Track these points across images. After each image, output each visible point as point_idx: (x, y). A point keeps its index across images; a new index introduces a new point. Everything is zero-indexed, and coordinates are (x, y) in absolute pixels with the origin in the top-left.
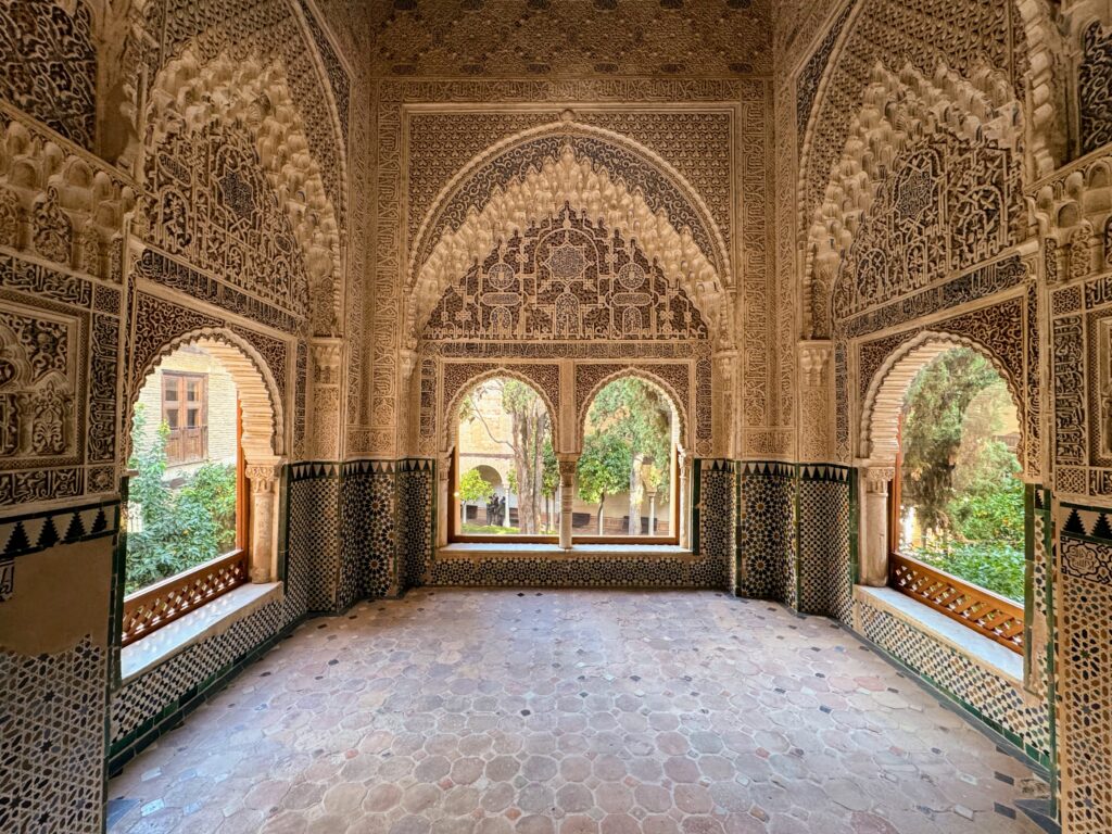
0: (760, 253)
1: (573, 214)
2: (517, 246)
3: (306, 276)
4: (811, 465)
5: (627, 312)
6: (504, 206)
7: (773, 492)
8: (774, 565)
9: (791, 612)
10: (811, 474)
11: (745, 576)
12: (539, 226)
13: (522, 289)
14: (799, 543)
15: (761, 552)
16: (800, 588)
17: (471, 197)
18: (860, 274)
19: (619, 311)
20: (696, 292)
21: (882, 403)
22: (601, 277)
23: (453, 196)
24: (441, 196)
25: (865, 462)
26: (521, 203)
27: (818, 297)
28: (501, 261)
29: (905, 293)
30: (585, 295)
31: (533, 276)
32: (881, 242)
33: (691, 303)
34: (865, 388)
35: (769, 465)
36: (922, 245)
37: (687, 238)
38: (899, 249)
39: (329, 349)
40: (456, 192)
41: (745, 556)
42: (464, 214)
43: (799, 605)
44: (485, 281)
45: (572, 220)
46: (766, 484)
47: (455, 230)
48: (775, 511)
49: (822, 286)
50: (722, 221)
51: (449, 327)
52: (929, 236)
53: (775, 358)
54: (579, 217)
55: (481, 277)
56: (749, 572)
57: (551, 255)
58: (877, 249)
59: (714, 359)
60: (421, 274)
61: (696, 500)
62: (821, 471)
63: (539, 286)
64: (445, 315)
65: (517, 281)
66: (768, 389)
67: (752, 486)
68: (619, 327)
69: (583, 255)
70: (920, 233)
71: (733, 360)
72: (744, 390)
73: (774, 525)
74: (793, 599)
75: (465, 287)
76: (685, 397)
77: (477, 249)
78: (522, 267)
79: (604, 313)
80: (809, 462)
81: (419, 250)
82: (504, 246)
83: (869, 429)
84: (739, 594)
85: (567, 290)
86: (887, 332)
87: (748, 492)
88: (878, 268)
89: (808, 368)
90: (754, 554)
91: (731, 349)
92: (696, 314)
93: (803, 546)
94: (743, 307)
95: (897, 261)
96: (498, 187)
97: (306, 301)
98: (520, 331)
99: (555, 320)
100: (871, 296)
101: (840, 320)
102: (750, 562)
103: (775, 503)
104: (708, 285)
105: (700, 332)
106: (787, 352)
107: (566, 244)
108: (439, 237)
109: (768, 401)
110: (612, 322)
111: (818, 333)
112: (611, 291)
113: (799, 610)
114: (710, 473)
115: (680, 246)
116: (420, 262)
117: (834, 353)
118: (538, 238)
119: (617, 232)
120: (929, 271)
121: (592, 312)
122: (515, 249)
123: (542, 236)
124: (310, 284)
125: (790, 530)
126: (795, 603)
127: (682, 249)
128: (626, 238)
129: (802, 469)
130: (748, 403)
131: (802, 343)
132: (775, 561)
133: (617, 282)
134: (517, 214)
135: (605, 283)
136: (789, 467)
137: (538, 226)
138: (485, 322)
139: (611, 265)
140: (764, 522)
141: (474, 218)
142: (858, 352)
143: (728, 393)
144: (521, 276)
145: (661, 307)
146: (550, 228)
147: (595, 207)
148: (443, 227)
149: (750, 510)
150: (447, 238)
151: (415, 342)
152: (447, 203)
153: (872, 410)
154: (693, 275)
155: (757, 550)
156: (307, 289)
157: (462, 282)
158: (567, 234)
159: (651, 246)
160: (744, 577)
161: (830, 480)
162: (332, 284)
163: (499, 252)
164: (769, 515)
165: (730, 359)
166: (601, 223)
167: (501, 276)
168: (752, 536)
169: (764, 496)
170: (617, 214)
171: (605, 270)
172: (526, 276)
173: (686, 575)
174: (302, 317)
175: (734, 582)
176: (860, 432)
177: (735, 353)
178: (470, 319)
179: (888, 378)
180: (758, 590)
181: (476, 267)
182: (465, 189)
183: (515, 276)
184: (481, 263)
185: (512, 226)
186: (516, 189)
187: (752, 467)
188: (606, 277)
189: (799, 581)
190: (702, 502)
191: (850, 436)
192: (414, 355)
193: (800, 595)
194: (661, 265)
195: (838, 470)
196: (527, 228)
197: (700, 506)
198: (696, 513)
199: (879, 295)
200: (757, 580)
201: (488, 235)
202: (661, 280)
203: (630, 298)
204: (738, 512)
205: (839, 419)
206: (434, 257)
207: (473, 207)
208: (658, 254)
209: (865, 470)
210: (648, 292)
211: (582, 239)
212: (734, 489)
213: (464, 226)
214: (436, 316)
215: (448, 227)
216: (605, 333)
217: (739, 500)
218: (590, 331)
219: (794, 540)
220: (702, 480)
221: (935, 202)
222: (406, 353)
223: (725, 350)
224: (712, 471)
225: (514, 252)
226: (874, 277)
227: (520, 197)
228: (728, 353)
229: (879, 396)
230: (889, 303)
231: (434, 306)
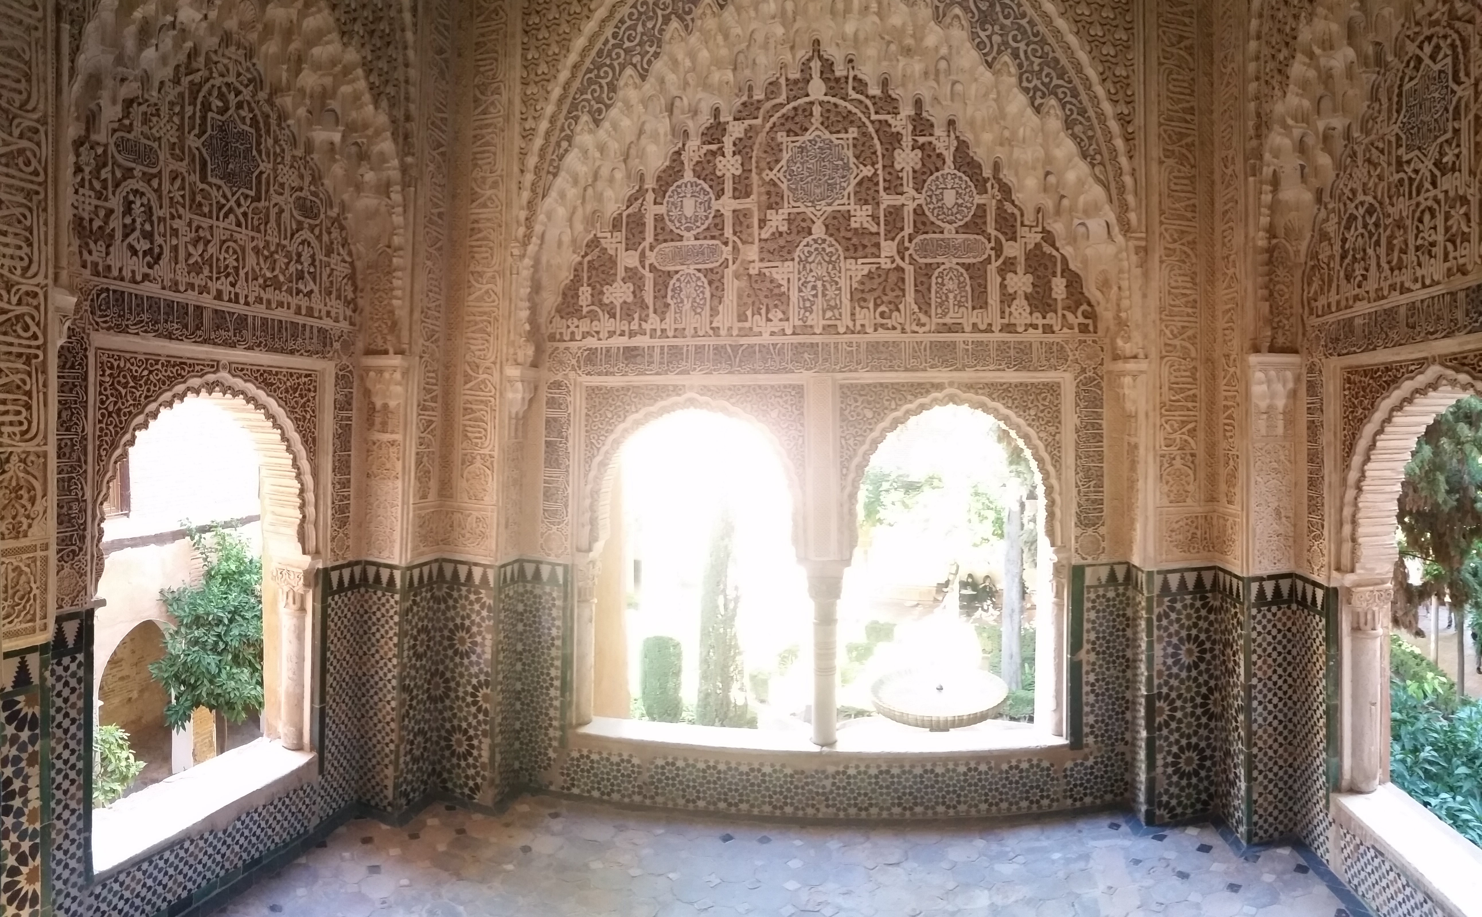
0: (1186, 170)
1: (828, 66)
2: (720, 141)
3: (350, 254)
4: (1270, 577)
5: (941, 276)
6: (688, 63)
7: (1211, 624)
8: (1212, 757)
9: (1236, 843)
10: (1269, 595)
11: (1162, 784)
12: (762, 97)
13: (728, 232)
14: (1249, 722)
15: (1189, 737)
16: (1250, 802)
17: (627, 51)
18: (1344, 240)
19: (925, 273)
20: (1073, 240)
21: (1374, 478)
22: (887, 200)
23: (593, 53)
24: (573, 57)
25: (1349, 579)
26: (724, 52)
27: (1281, 272)
28: (689, 175)
29: (1409, 290)
30: (855, 240)
31: (750, 203)
32: (1376, 185)
33: (1064, 258)
34: (1349, 449)
35: (1203, 573)
36: (1436, 206)
37: (1055, 123)
38: (1402, 207)
39: (387, 375)
40: (598, 45)
41: (1161, 751)
42: (613, 88)
43: (1249, 832)
44: (659, 219)
45: (826, 80)
46: (1197, 610)
47: (597, 123)
48: (1214, 657)
49: (1287, 252)
50: (1120, 96)
51: (593, 316)
52: (1446, 192)
53: (1214, 377)
54: (840, 71)
55: (651, 210)
56: (1169, 777)
57: (786, 156)
58: (1369, 199)
59: (1110, 372)
60: (542, 217)
61: (1075, 645)
62: (1285, 585)
63: (763, 222)
64: (585, 293)
65: (718, 215)
66: (1201, 435)
67: (1173, 616)
68: (924, 305)
69: (850, 153)
70: (1434, 184)
71: (1139, 379)
72: (1160, 436)
73: (1212, 683)
74: (1239, 822)
75: (621, 236)
76: (1054, 447)
77: (642, 155)
78: (728, 186)
79: (893, 277)
80: (1264, 573)
81: (537, 169)
82: (694, 143)
83: (1354, 522)
84: (1151, 820)
85: (818, 230)
86: (1382, 356)
87: (1166, 629)
88: (1371, 235)
89: (1263, 405)
90: (1177, 742)
91: (1135, 357)
92: (1074, 282)
93: (1255, 727)
94: (1159, 276)
95: (1399, 227)
96: (675, 24)
97: (350, 296)
98: (727, 317)
99: (794, 295)
100: (1359, 286)
101: (1315, 321)
102: (1170, 759)
103: (1214, 642)
104: (1096, 226)
105: (1081, 320)
106: (1232, 370)
107: (816, 132)
108: (569, 139)
109: (1201, 455)
110: (910, 296)
111: (1280, 340)
112: (908, 230)
113: (1249, 841)
114: (1101, 591)
115: (1040, 140)
116: (539, 192)
117: (1304, 378)
118: (758, 121)
119: (918, 103)
120: (1446, 259)
121: (870, 276)
122: (714, 147)
123: (769, 116)
124: (358, 264)
125: (1235, 698)
126: (1242, 829)
127: (1045, 146)
128: (937, 115)
129: (1255, 587)
130: (1165, 461)
131: (1253, 359)
132: (1214, 749)
133: (919, 212)
134: (716, 77)
135: (894, 214)
136: (1235, 581)
137: (759, 95)
138: (658, 304)
139: (907, 176)
140: (1196, 679)
141: (633, 95)
142: (1339, 382)
143: (1133, 440)
144: (727, 205)
145: (1008, 266)
146: (782, 99)
147: (871, 51)
148: (576, 119)
149: (1170, 661)
150: (585, 138)
151: (530, 351)
152: (584, 69)
153: (1359, 489)
154: (1065, 202)
155: (1182, 736)
156: (352, 277)
157: (616, 225)
158: (817, 110)
159: (987, 137)
160: (1161, 788)
161: (1297, 602)
162: (391, 261)
163: (684, 157)
164: (1203, 666)
165: (1135, 377)
166: (885, 83)
167: (689, 207)
168: (1174, 709)
169: (1194, 632)
170: (917, 67)
171: (894, 186)
172: (736, 204)
173: (1057, 789)
174: (344, 325)
175: (1142, 797)
176: (1341, 525)
177: (1143, 365)
178: (630, 299)
179: (1382, 436)
180: (1185, 807)
181: (641, 192)
182: (615, 36)
183: (716, 205)
184: (650, 184)
185: (707, 102)
186: (711, 23)
187: (1174, 581)
188: (899, 200)
189: (1249, 790)
190: (1086, 646)
191: (1326, 532)
192: (531, 373)
193: (1250, 812)
194: (1008, 176)
195: (1309, 588)
196: (738, 102)
197: (1083, 655)
198: (1075, 669)
199: (1371, 285)
200: (1182, 789)
201: (664, 126)
202: (1008, 206)
203: (946, 247)
204: (1150, 667)
205: (1310, 498)
206: (561, 182)
207: (629, 71)
208: (1001, 153)
209: (1349, 591)
210: (983, 232)
211: (848, 118)
212: (1143, 624)
213: (614, 112)
214: (570, 293)
215: (585, 118)
216: (897, 318)
217: (1150, 645)
218: (866, 316)
219: (1241, 717)
220: (1087, 605)
221: (1456, 131)
222: (512, 372)
223: (1126, 359)
224: (1105, 586)
225: (713, 153)
226: (1364, 250)
227: (720, 38)
228: (1131, 366)
229: (1369, 466)
230: (1386, 304)
231: (566, 276)
